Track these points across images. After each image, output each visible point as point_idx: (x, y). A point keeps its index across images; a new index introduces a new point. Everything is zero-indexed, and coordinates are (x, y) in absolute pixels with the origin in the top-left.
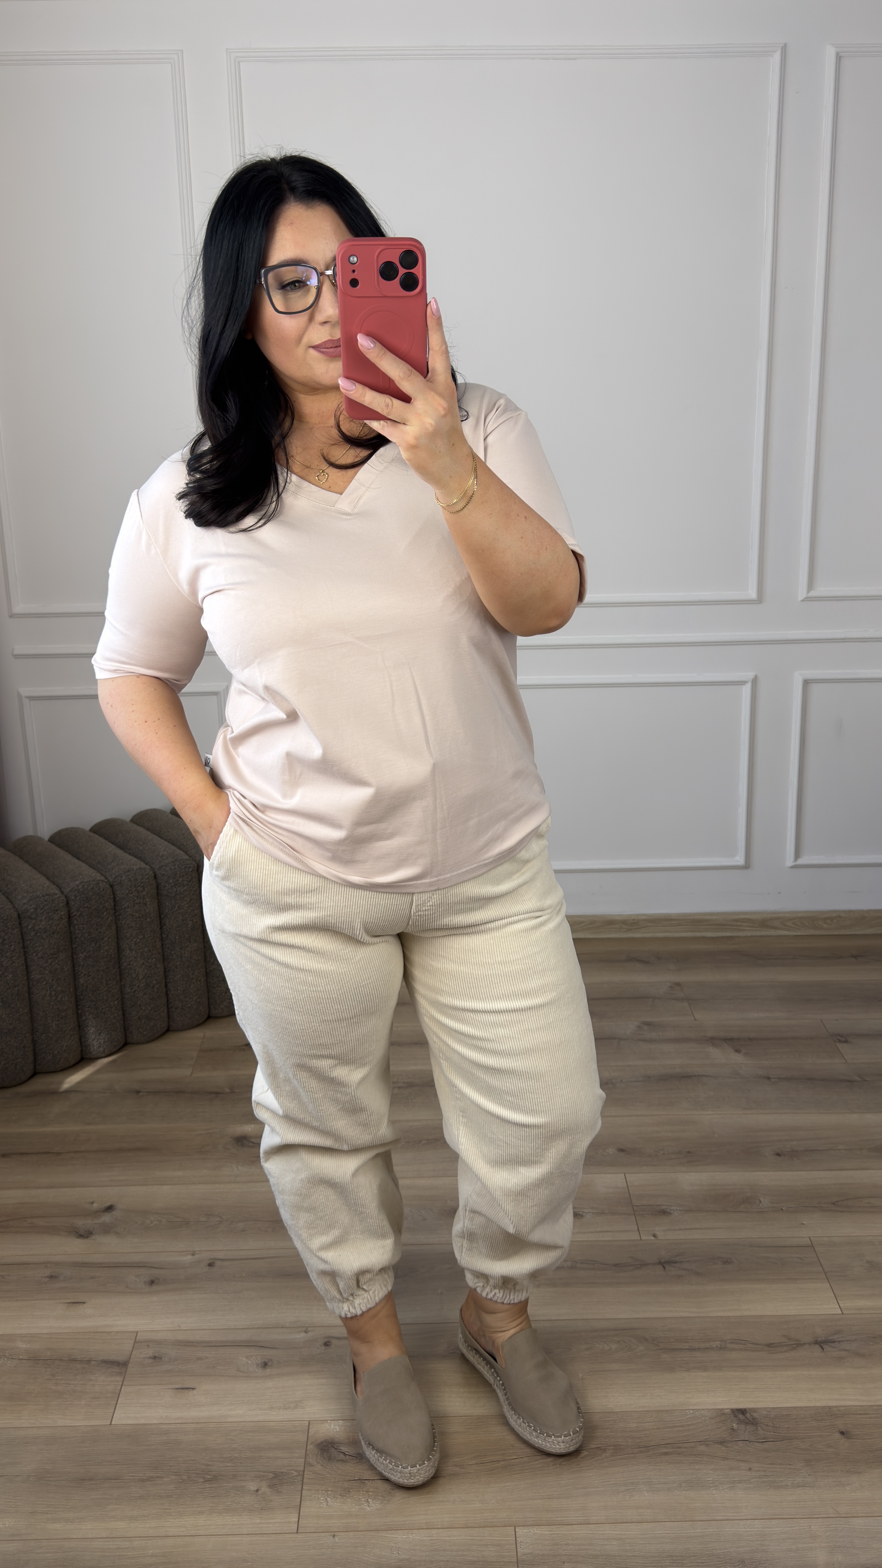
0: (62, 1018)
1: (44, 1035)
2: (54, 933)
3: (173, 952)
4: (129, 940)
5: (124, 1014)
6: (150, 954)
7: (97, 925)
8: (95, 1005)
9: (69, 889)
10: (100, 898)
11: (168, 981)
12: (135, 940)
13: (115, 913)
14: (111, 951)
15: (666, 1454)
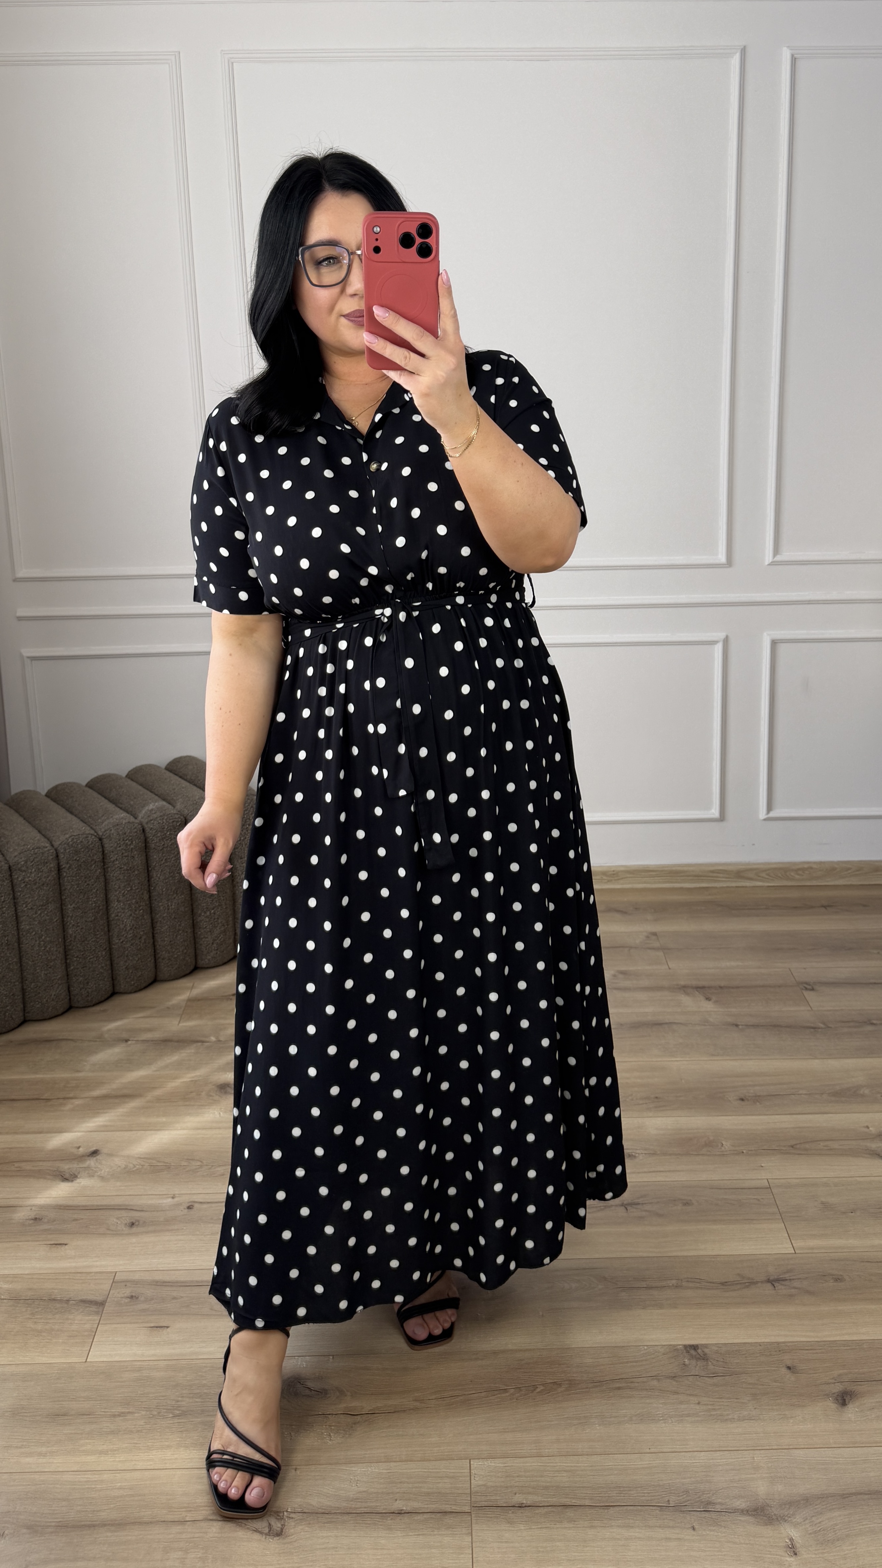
0: (50, 968)
1: (33, 984)
2: (43, 884)
3: (161, 904)
4: (118, 892)
5: (112, 964)
6: (137, 906)
7: (85, 878)
8: (83, 955)
9: (58, 843)
10: (88, 851)
11: (155, 932)
12: (123, 892)
13: (104, 865)
14: (99, 903)
15: (619, 1388)
